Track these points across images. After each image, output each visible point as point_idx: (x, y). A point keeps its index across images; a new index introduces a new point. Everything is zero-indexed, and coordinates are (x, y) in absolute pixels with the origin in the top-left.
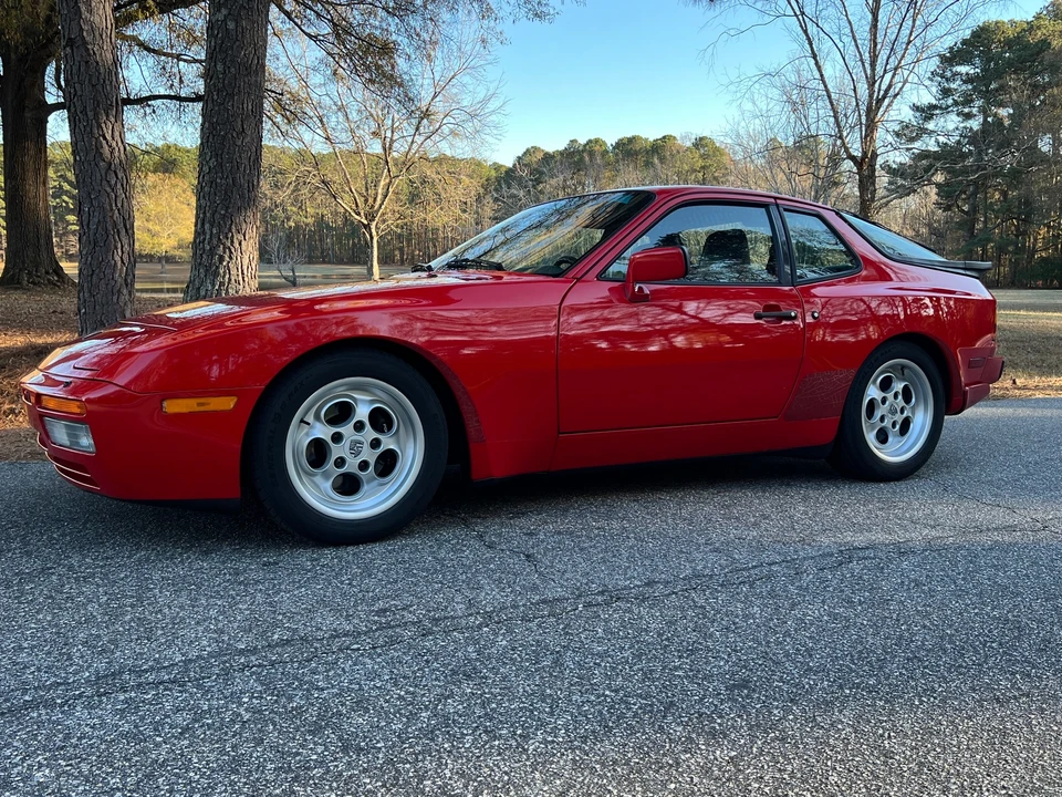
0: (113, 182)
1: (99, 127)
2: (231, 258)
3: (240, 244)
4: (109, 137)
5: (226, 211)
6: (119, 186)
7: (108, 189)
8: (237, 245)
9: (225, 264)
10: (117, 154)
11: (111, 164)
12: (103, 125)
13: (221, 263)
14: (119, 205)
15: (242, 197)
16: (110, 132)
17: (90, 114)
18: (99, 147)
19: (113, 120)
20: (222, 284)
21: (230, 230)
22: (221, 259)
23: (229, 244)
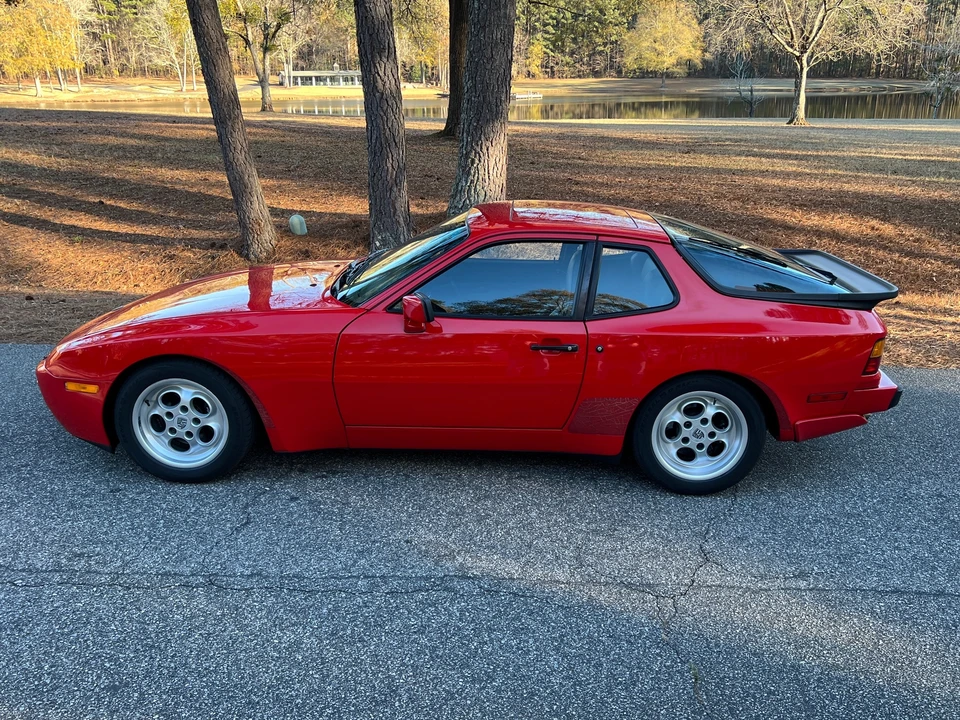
0: (385, 108)
1: (375, 66)
2: (480, 161)
3: (487, 149)
4: (382, 74)
5: (478, 123)
6: (389, 110)
7: (382, 113)
8: (485, 150)
9: (475, 165)
10: (387, 86)
11: (384, 94)
13: (472, 165)
14: (390, 125)
17: (369, 56)
18: (375, 81)
19: (385, 60)
21: (480, 139)
22: (473, 162)
23: (478, 150)
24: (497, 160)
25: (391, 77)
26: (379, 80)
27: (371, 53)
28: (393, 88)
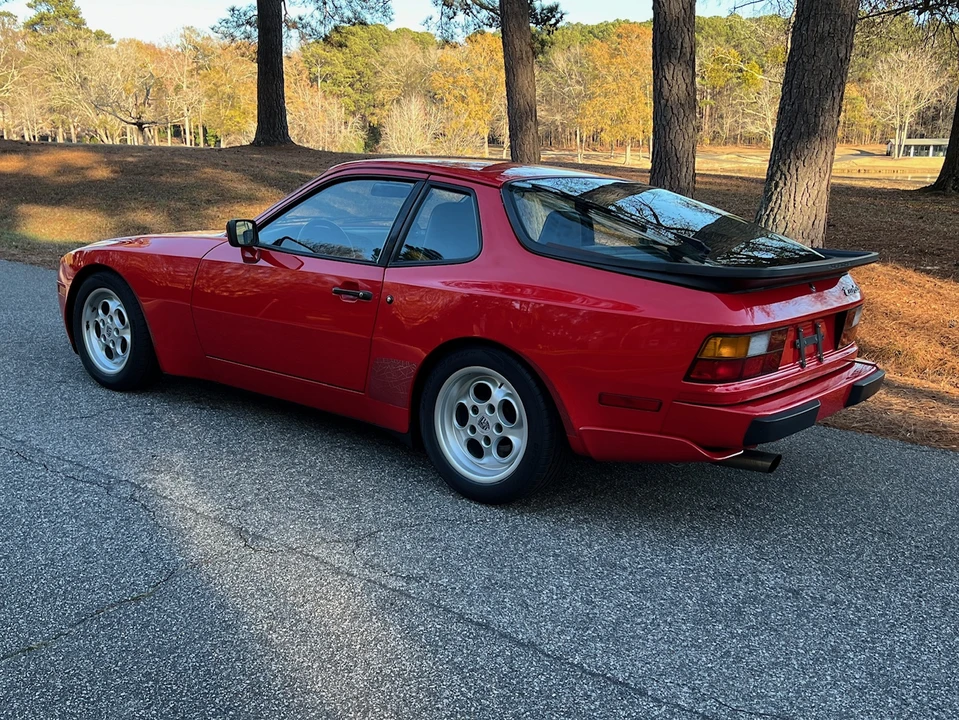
0: (668, 117)
1: (663, 69)
2: (785, 184)
3: (797, 170)
4: (669, 77)
5: (788, 137)
6: (674, 119)
7: (665, 123)
8: (794, 171)
9: (778, 190)
10: (675, 91)
11: (667, 101)
12: (665, 67)
13: (776, 189)
14: (672, 137)
15: (807, 122)
16: (671, 72)
17: (658, 58)
18: (661, 86)
19: (675, 62)
20: (772, 210)
21: (788, 157)
22: (776, 186)
23: (785, 169)
24: (811, 184)
25: (680, 81)
26: (666, 86)
27: (661, 54)
28: (683, 95)
